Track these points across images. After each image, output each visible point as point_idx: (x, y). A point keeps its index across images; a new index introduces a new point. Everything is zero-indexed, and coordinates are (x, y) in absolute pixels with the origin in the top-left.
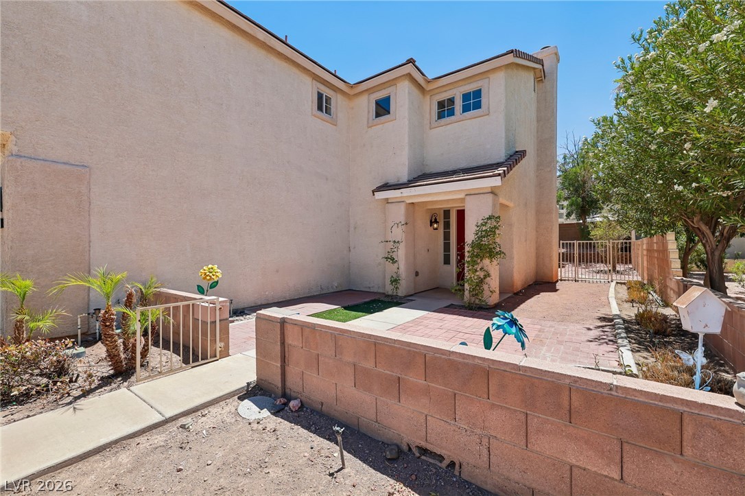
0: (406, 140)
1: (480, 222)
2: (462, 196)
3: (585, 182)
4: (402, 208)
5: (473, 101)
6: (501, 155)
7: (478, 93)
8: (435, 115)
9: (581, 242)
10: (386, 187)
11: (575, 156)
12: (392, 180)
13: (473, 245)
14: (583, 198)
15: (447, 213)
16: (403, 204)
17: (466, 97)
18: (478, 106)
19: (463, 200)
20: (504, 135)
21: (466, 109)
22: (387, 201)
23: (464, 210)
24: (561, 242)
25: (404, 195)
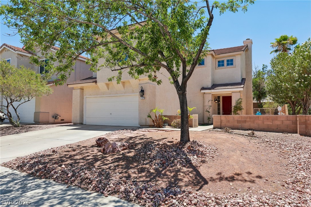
0: (210, 74)
1: (237, 100)
2: (231, 93)
3: (260, 85)
4: (211, 95)
5: (230, 63)
6: (240, 81)
7: (232, 60)
8: (217, 66)
9: (261, 109)
10: (203, 89)
11: (256, 73)
12: (205, 86)
13: (235, 107)
14: (259, 92)
15: (219, 97)
16: (211, 94)
17: (228, 61)
18: (232, 64)
19: (231, 94)
20: (240, 74)
21: (228, 65)
22: (204, 93)
23: (231, 96)
24: (254, 109)
25: (212, 91)
